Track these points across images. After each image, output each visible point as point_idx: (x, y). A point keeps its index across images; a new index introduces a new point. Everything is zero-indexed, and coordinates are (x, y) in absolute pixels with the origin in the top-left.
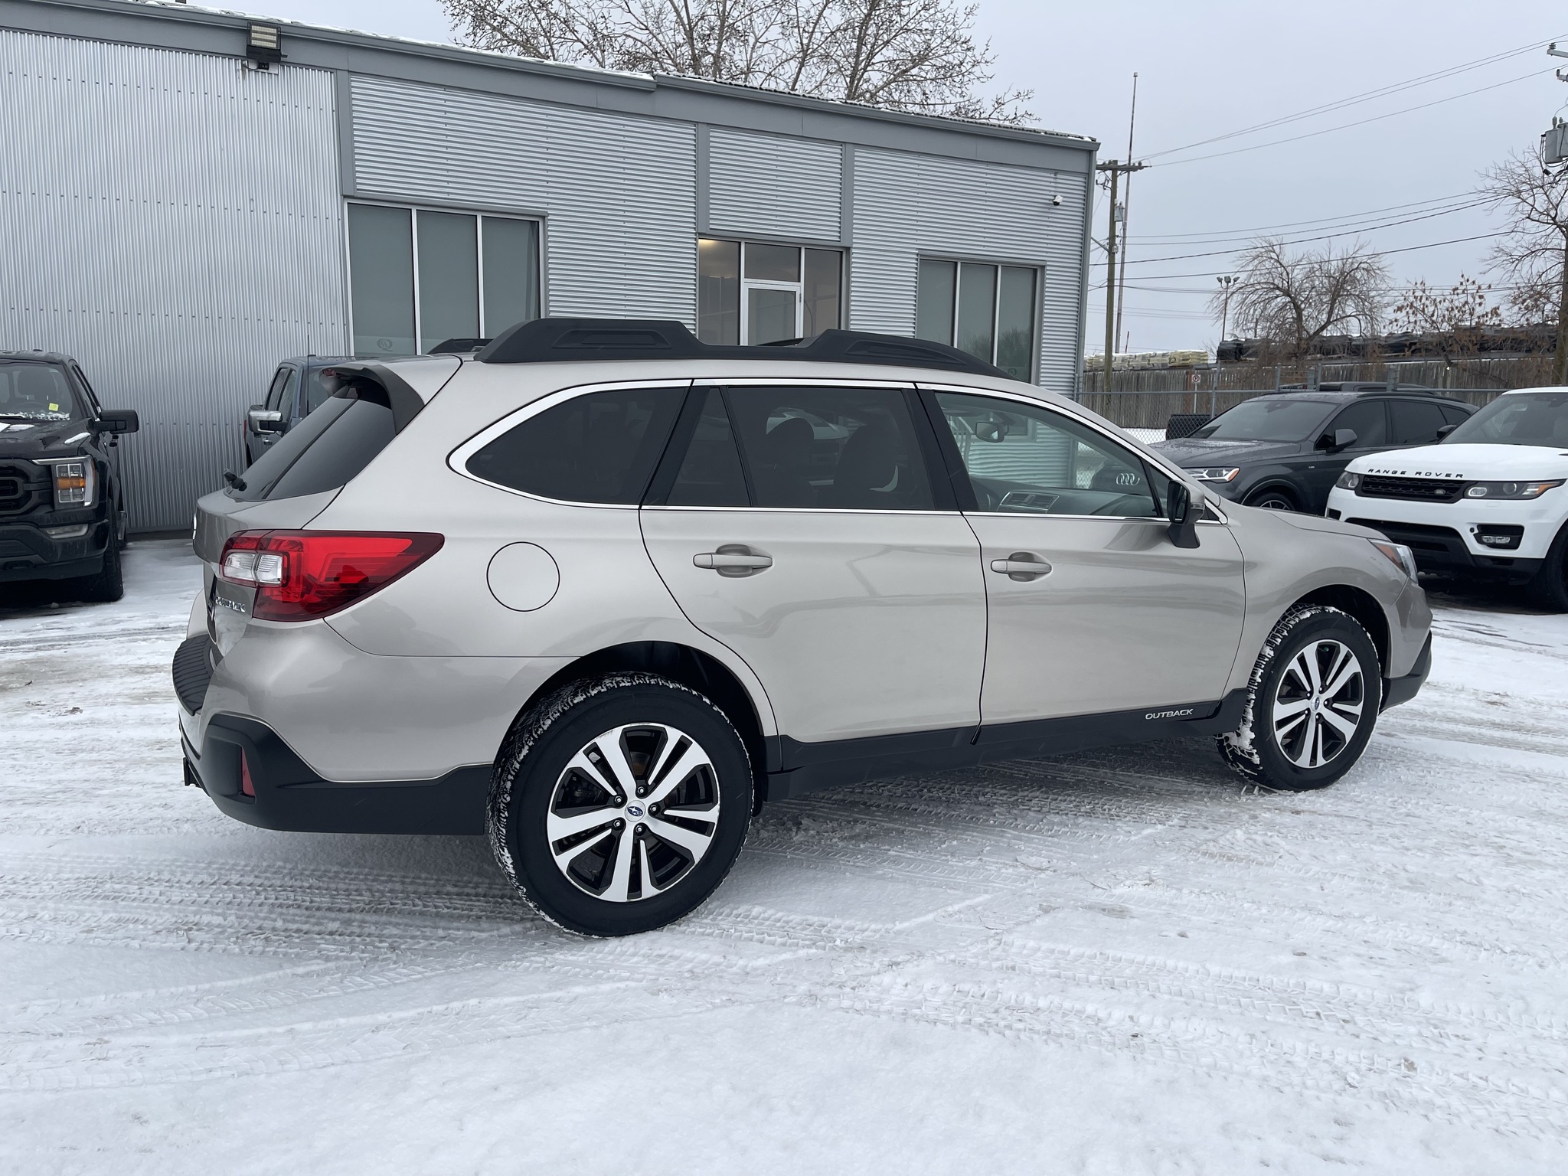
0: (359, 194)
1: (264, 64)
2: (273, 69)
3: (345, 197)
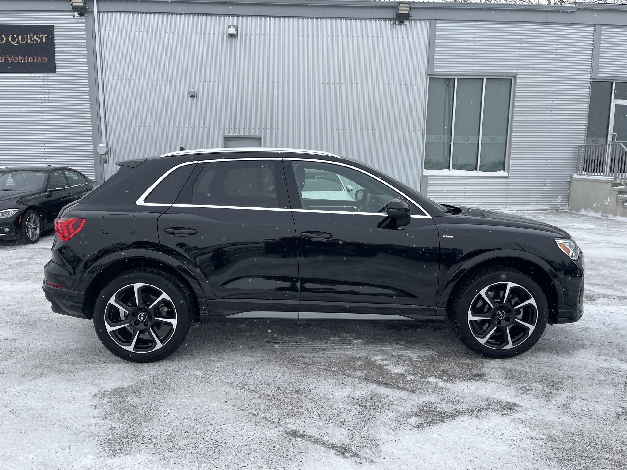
0: (435, 73)
1: (402, 21)
2: (406, 23)
3: (429, 75)
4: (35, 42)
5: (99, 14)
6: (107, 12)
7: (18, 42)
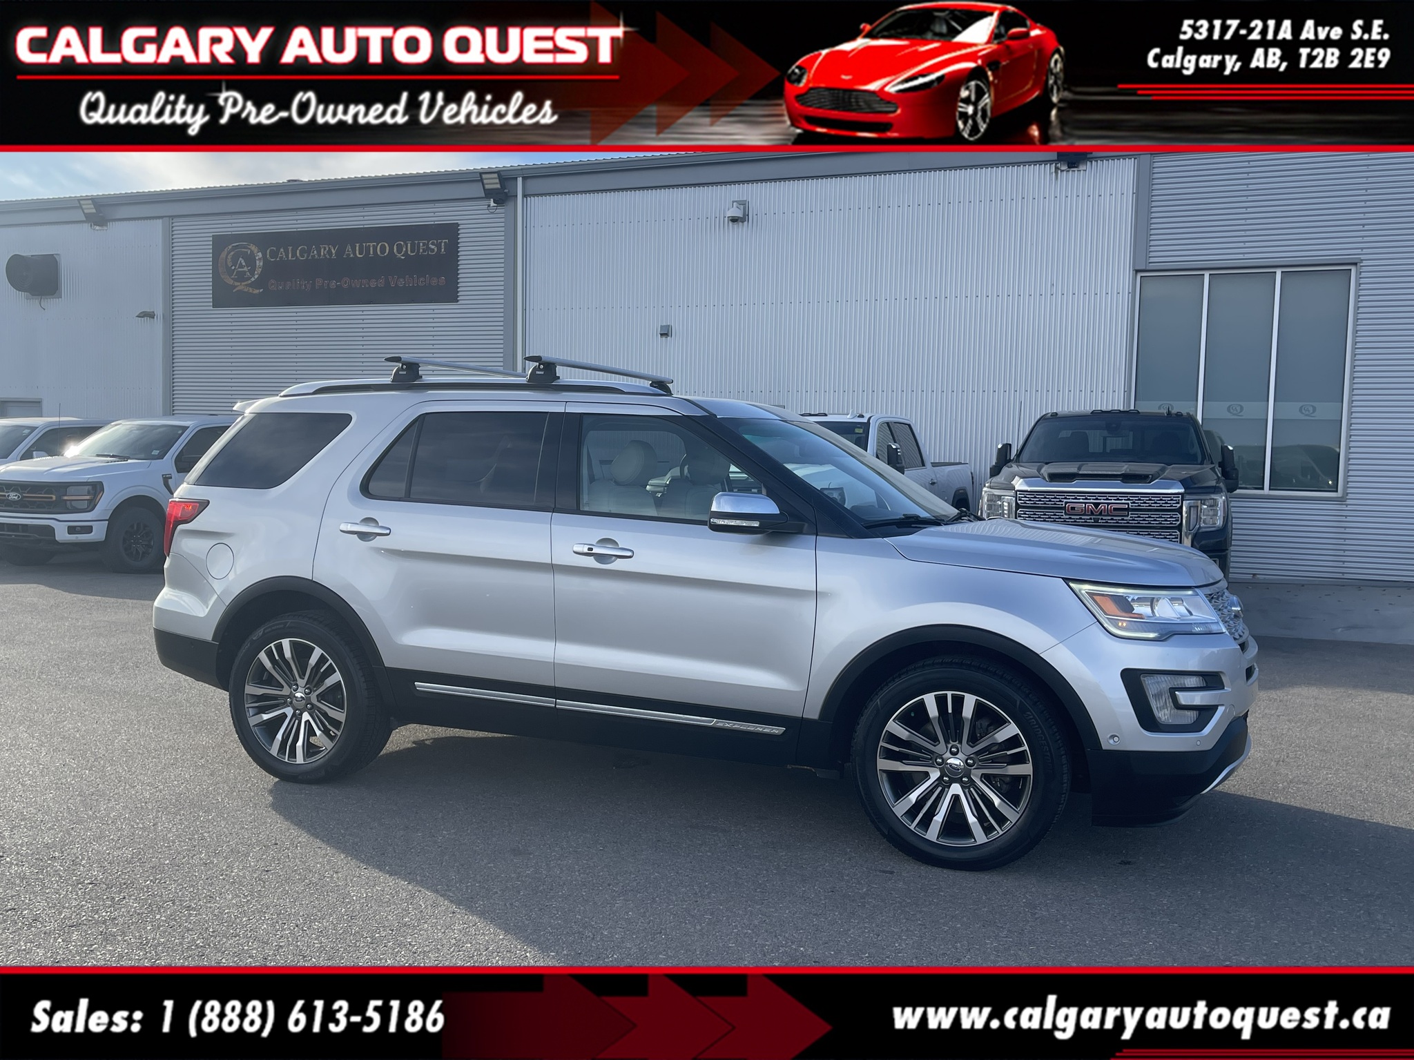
0: (1152, 266)
1: (1075, 164)
2: (1082, 167)
3: (1137, 271)
4: (430, 253)
5: (525, 199)
6: (538, 195)
7: (406, 254)
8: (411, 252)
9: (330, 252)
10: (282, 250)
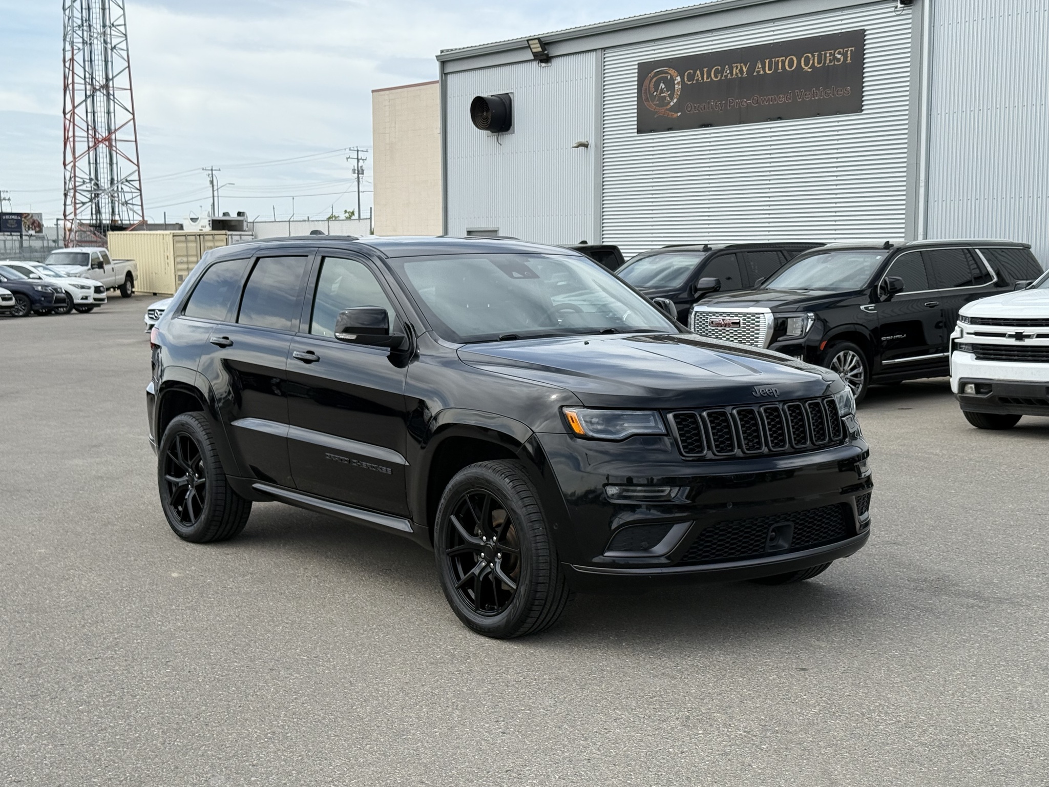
4: (836, 63)
7: (813, 66)
8: (819, 63)
9: (741, 71)
10: (698, 72)
